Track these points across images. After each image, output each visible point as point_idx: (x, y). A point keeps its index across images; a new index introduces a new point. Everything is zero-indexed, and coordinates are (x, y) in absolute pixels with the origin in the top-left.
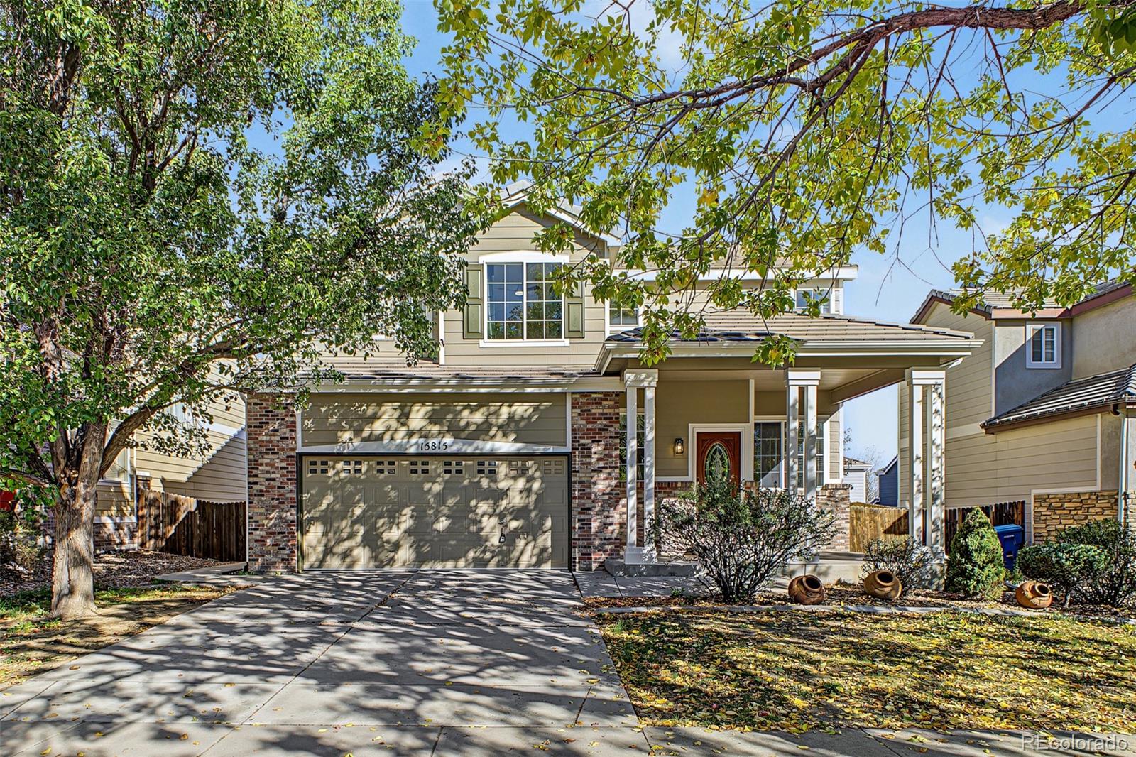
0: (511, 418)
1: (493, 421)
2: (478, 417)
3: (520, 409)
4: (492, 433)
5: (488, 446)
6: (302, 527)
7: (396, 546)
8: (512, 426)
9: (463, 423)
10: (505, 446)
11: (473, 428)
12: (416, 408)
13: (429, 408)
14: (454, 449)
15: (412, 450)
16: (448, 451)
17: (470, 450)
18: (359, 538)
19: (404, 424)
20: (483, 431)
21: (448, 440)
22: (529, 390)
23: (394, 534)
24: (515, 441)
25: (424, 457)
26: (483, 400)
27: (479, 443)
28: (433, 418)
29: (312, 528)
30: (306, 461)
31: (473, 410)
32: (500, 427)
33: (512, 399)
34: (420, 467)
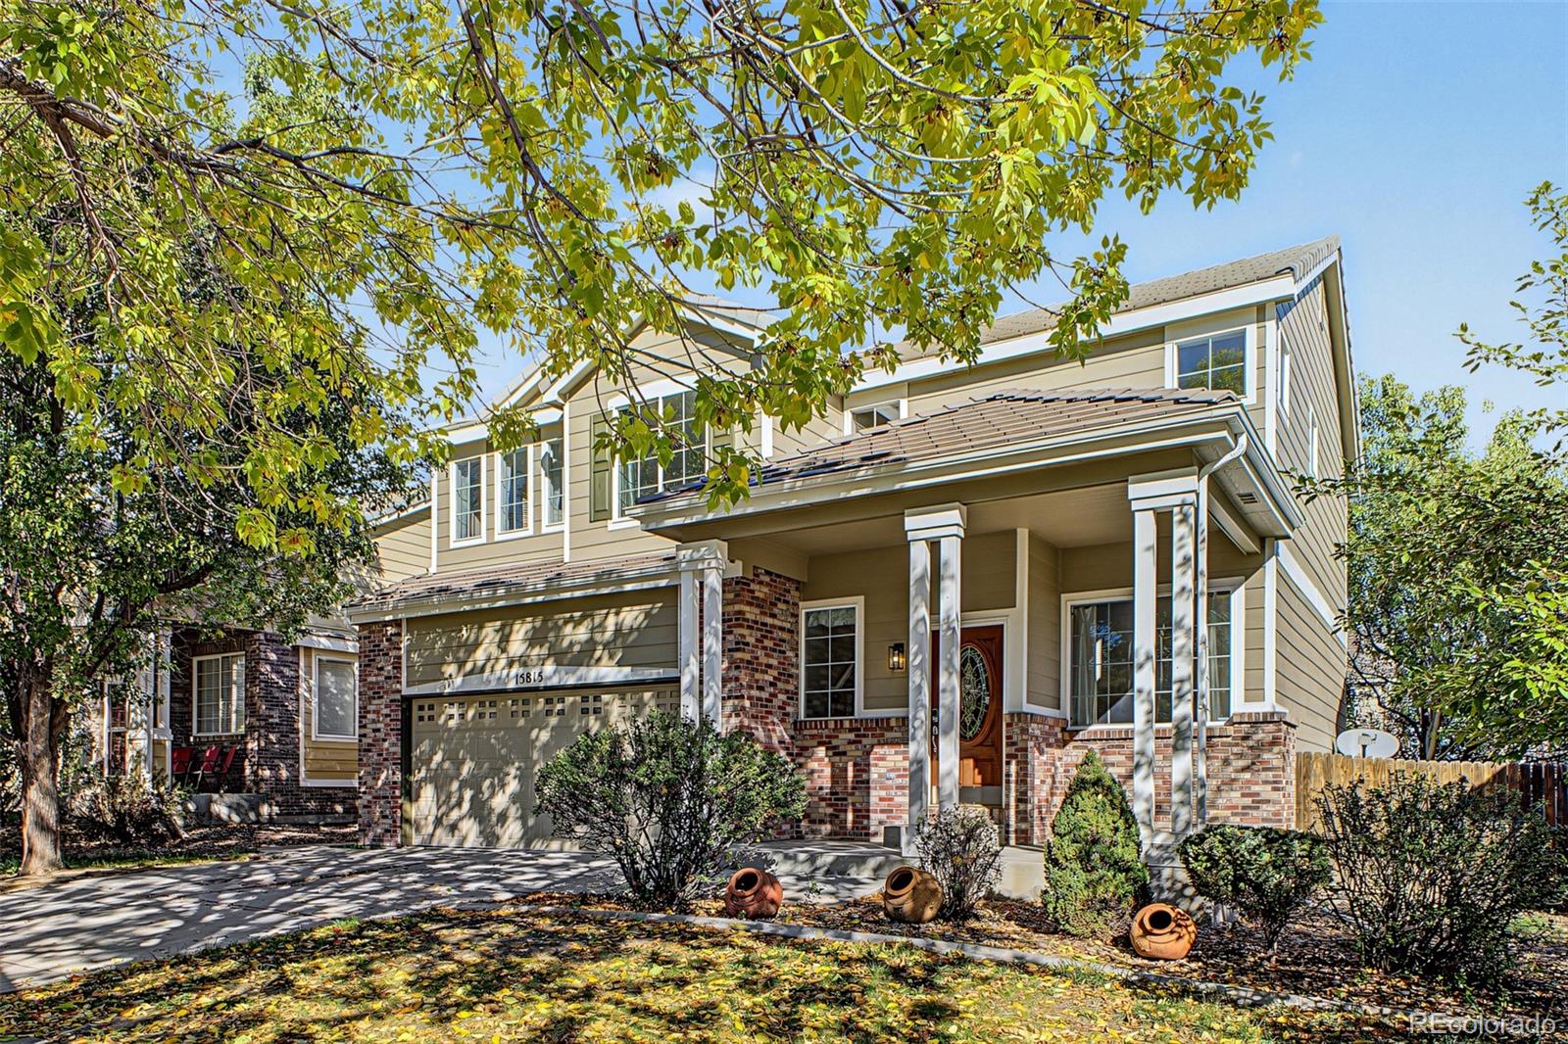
0: (618, 631)
1: (598, 637)
2: (582, 633)
3: (631, 616)
4: (598, 654)
5: (591, 674)
6: (410, 793)
7: (503, 818)
8: (619, 642)
9: (565, 643)
10: (608, 671)
11: (577, 648)
12: (516, 627)
13: (529, 626)
14: (554, 682)
15: (512, 685)
16: (549, 684)
17: (571, 681)
18: (466, 806)
19: (504, 651)
20: (585, 655)
21: (549, 668)
22: (628, 587)
23: (500, 802)
24: (619, 664)
25: (526, 692)
26: (589, 605)
27: (583, 670)
28: (533, 640)
29: (423, 793)
30: (415, 705)
31: (578, 623)
32: (606, 646)
33: (618, 601)
34: (520, 708)
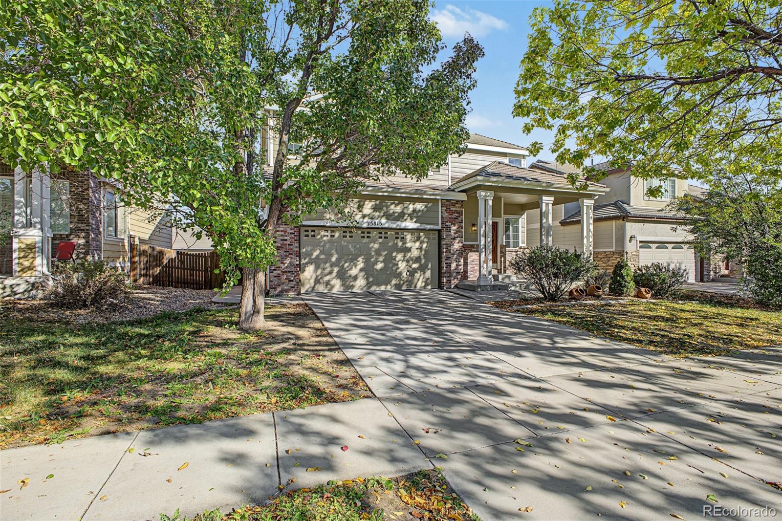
0: (414, 211)
1: (405, 211)
2: (398, 209)
3: (419, 206)
4: (405, 218)
5: (403, 225)
6: (301, 268)
7: (355, 278)
8: (415, 215)
9: (391, 212)
10: (410, 224)
11: (396, 214)
12: (367, 202)
13: (373, 203)
14: (386, 226)
15: (365, 225)
16: (384, 226)
17: (394, 226)
18: (334, 274)
19: (360, 211)
20: (401, 216)
21: (384, 221)
22: (425, 197)
23: (354, 272)
24: (416, 222)
25: (369, 229)
26: (401, 200)
27: (399, 223)
28: (375, 209)
29: (307, 269)
30: (302, 229)
31: (397, 205)
32: (409, 215)
33: (414, 200)
34: (366, 235)
